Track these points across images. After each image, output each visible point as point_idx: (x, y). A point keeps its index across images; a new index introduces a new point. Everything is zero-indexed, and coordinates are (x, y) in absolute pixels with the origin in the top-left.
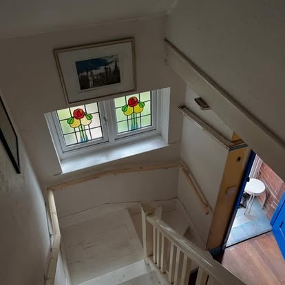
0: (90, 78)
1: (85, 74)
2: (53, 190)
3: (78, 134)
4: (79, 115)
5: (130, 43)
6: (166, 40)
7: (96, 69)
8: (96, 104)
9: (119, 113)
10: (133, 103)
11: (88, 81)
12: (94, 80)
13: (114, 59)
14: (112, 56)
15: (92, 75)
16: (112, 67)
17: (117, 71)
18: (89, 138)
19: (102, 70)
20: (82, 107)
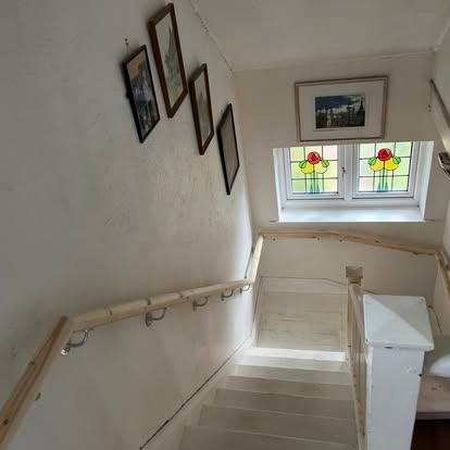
0: (329, 117)
1: (324, 111)
2: (264, 238)
3: (309, 182)
4: (314, 159)
5: (382, 82)
6: (432, 82)
7: (337, 107)
8: (335, 147)
9: (363, 166)
10: (384, 155)
11: (327, 120)
12: (333, 120)
13: (359, 98)
14: (357, 96)
15: (332, 114)
16: (357, 107)
17: (362, 112)
18: (321, 191)
19: (344, 109)
20: (317, 149)
